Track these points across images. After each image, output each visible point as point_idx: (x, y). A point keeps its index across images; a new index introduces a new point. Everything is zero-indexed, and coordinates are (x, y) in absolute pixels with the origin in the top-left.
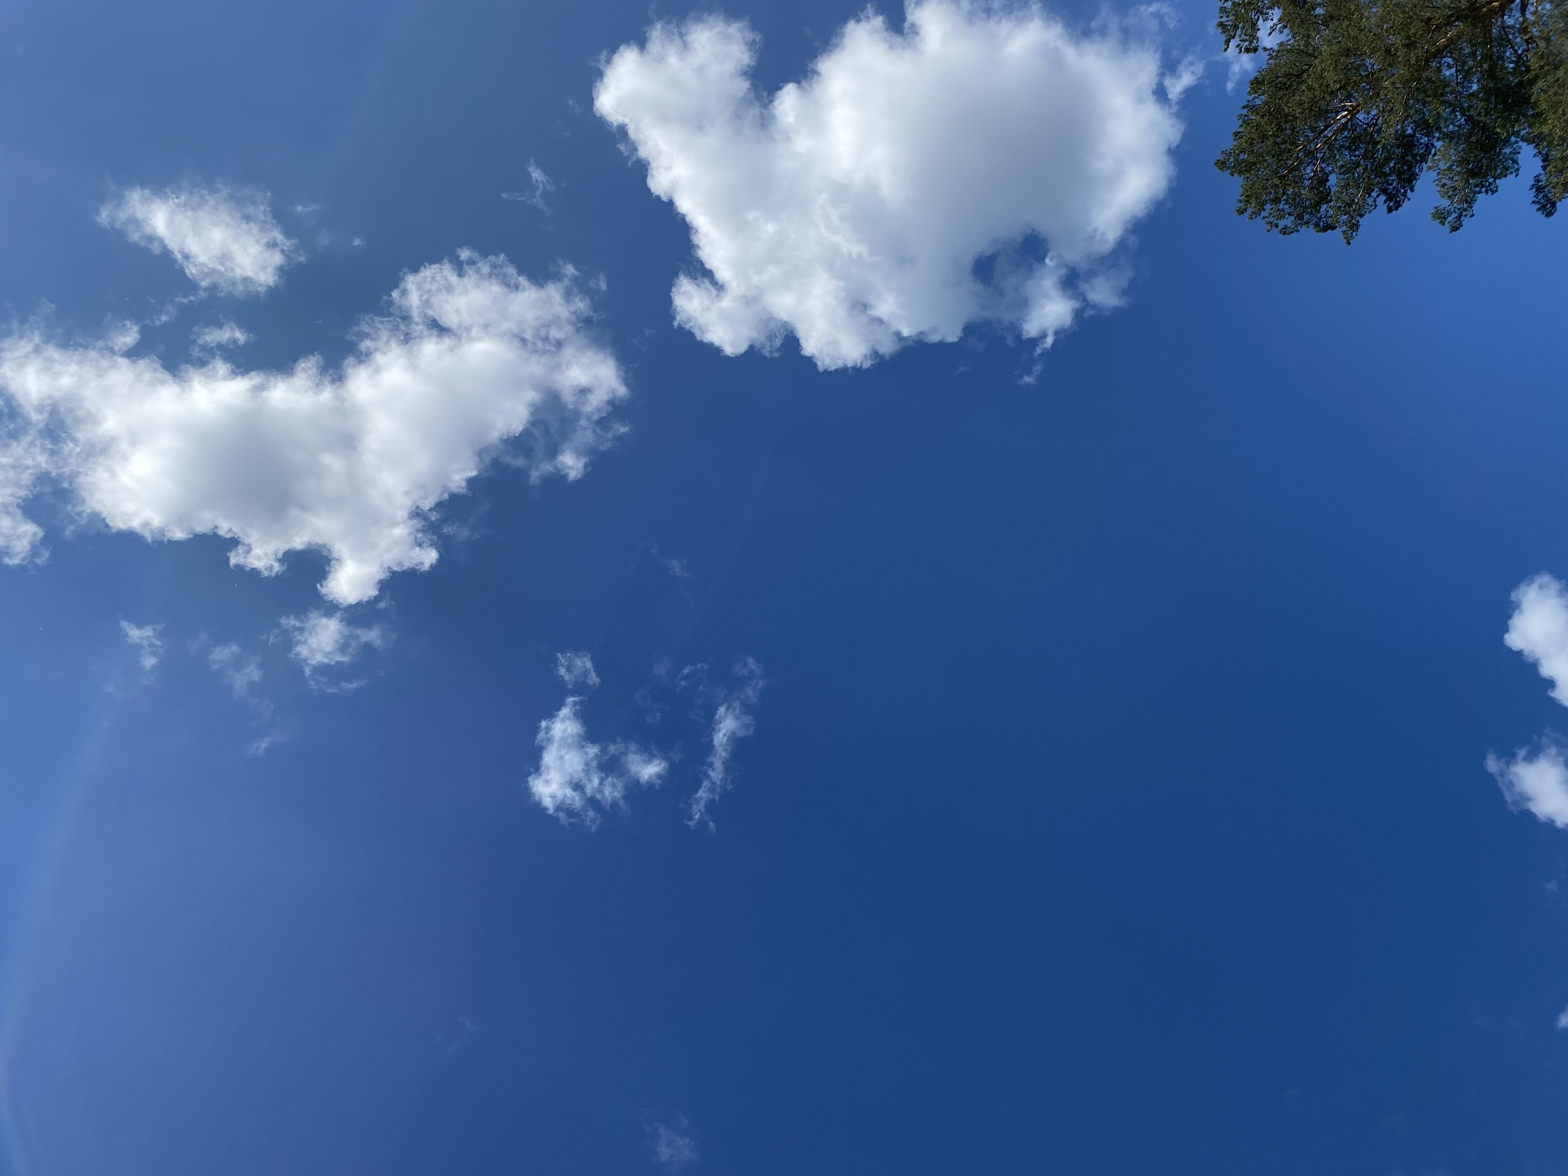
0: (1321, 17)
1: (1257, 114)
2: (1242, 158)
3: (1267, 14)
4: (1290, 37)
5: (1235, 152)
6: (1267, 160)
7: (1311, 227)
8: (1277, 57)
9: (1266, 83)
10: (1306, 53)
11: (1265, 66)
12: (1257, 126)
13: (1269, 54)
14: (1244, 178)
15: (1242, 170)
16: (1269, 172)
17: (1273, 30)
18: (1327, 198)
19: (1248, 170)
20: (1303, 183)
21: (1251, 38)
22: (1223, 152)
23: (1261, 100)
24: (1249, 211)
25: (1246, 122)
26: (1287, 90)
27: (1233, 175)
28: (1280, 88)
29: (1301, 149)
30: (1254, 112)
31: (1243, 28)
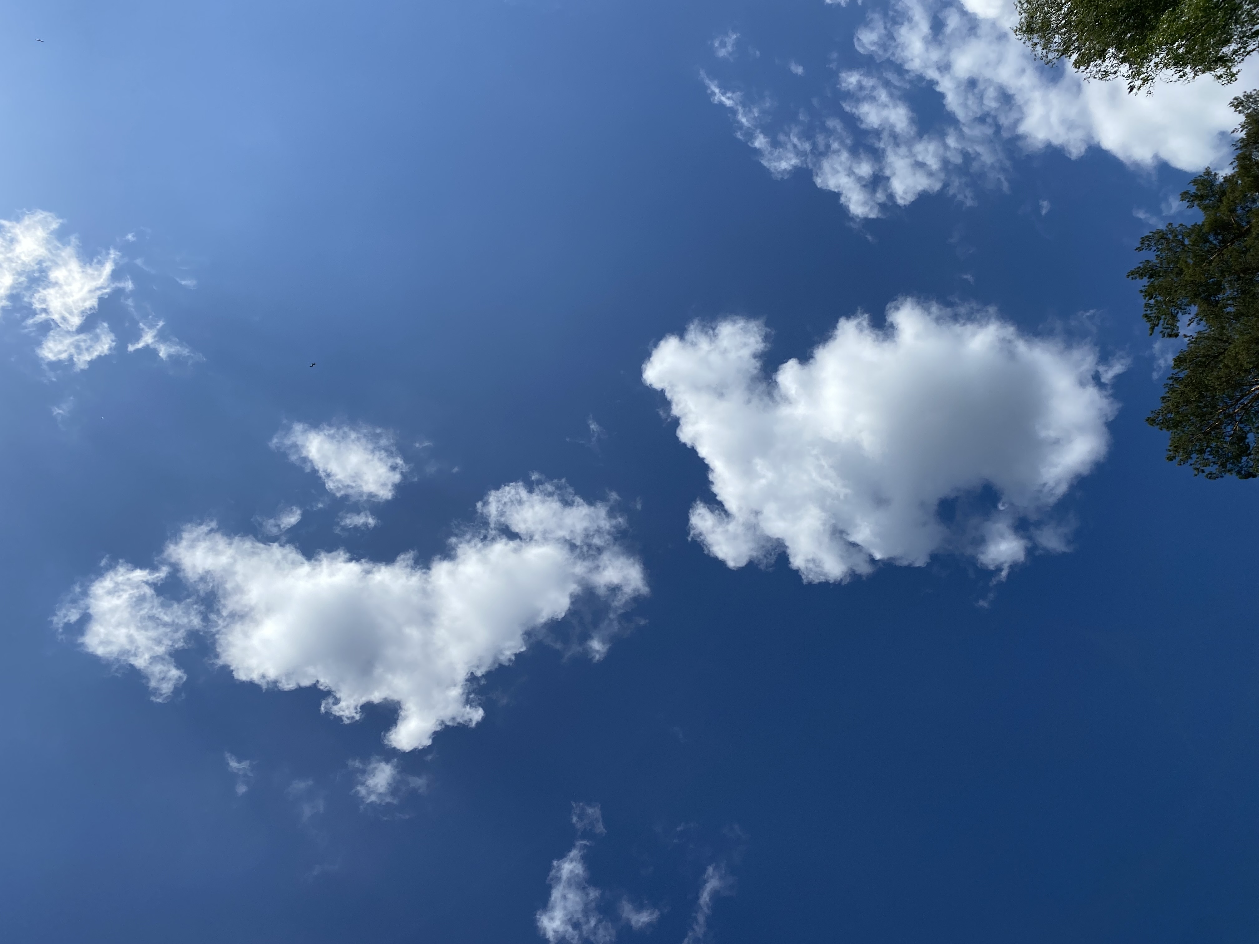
0: (1233, 314)
1: (1182, 384)
2: (1169, 416)
3: (1185, 309)
4: (1206, 328)
5: (1163, 412)
6: (1191, 419)
7: (1234, 474)
8: (1195, 342)
9: (1188, 361)
10: (1221, 340)
11: (1185, 348)
12: (1181, 393)
13: (1189, 340)
14: (1172, 433)
15: (1170, 426)
16: (1194, 429)
17: (1192, 322)
18: (1247, 452)
19: (1176, 426)
20: (1224, 438)
21: (1172, 327)
22: (1152, 411)
23: (1184, 374)
24: (1178, 459)
25: (1172, 390)
26: (1206, 366)
27: (1162, 429)
28: (1200, 366)
29: (1221, 412)
30: (1178, 382)
31: (1165, 319)
